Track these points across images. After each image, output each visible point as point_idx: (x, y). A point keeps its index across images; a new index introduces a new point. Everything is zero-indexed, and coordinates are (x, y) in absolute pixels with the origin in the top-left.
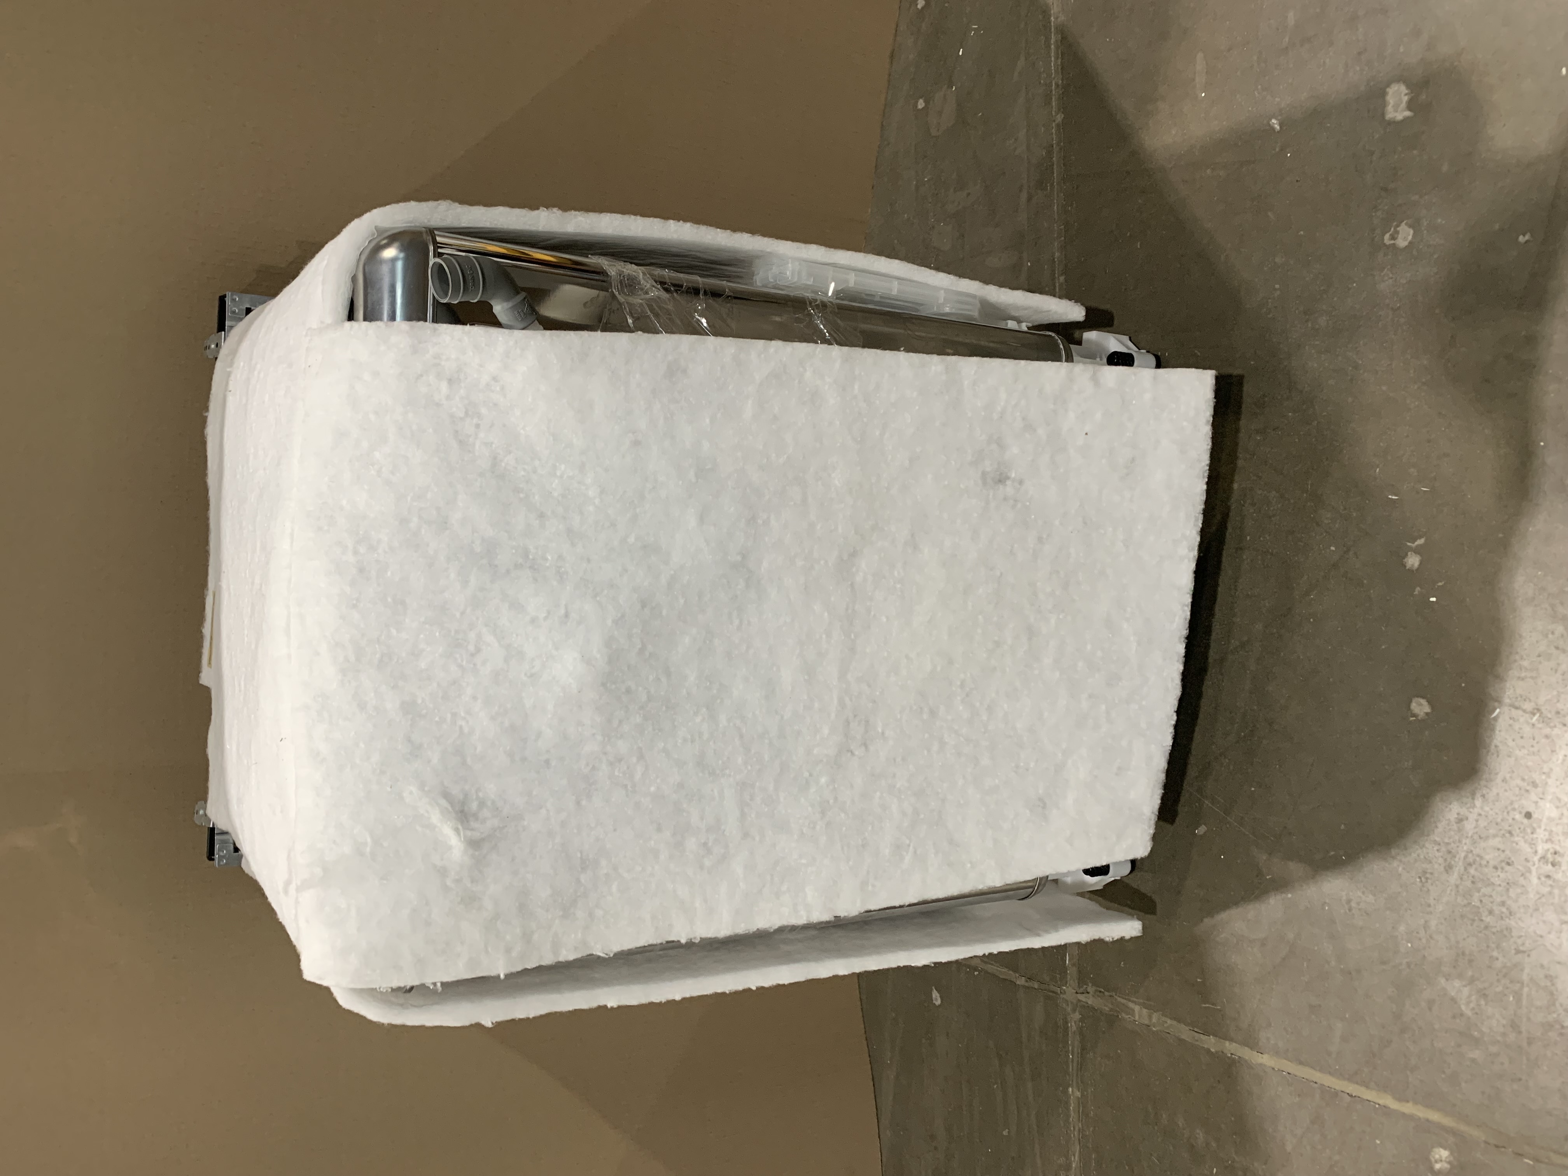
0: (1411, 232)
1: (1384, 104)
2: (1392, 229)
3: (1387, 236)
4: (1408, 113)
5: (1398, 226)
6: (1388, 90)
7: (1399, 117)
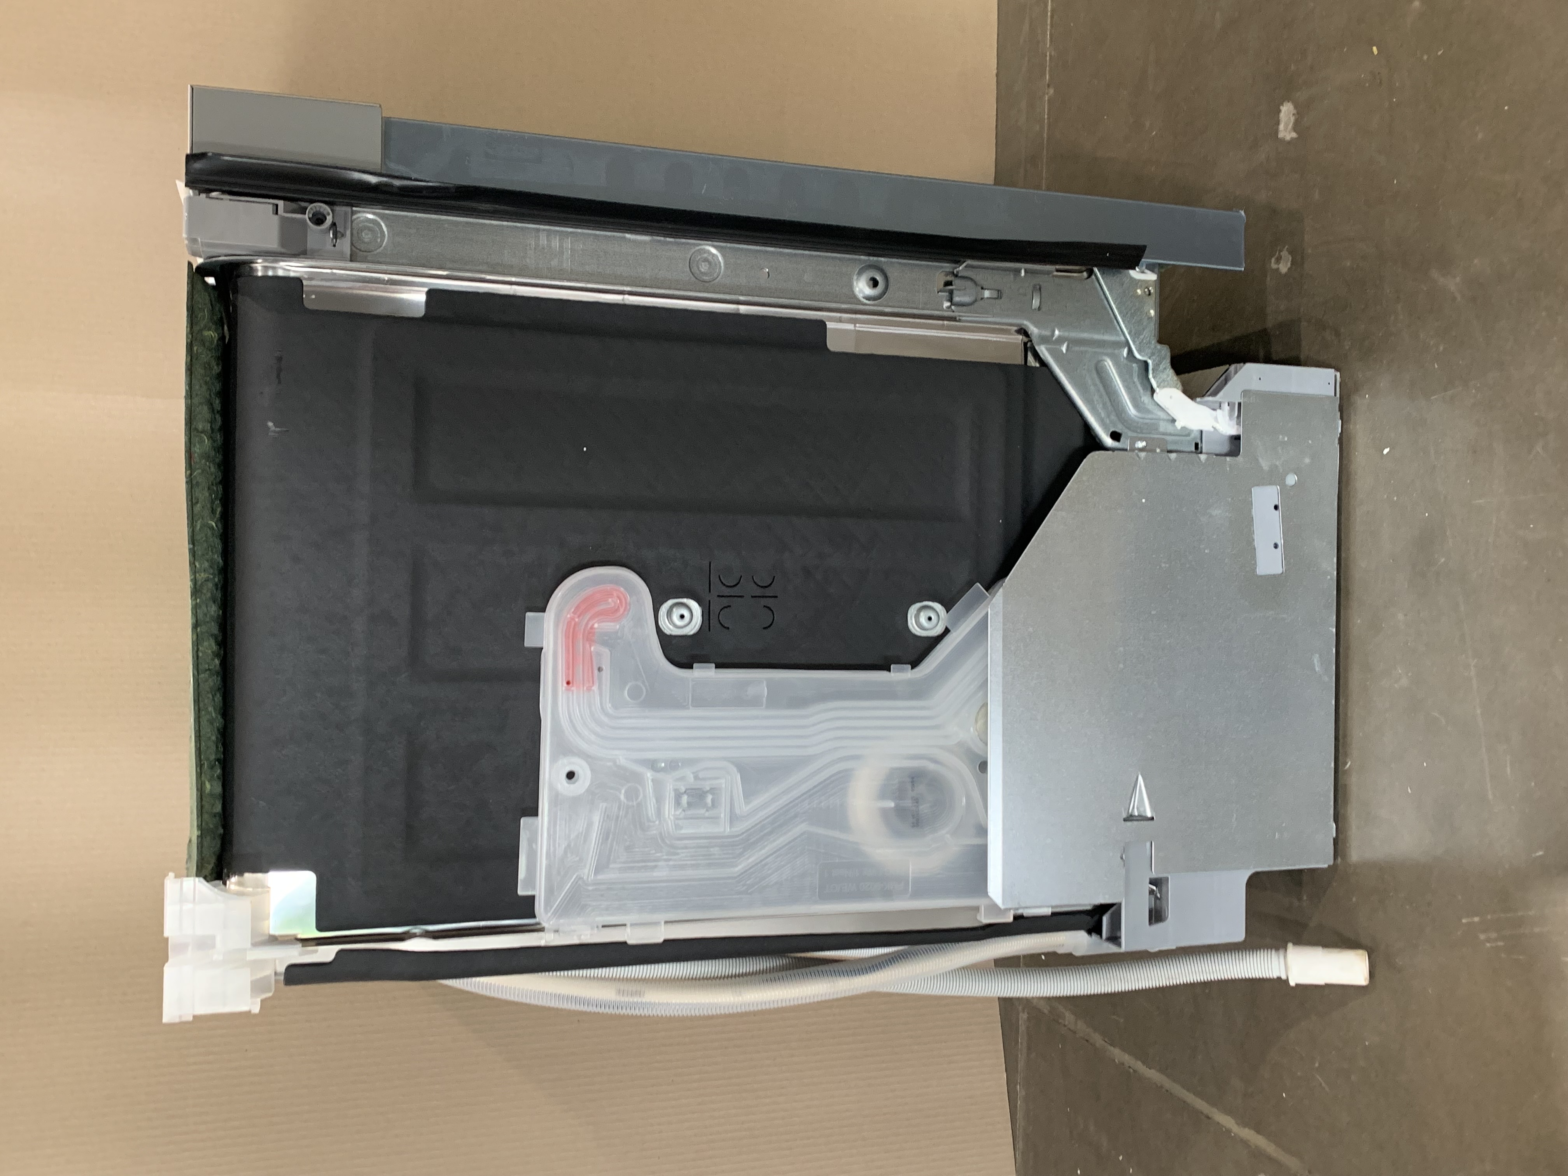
0: (1290, 258)
1: (1278, 123)
2: (1277, 254)
3: (1273, 260)
4: (1294, 135)
5: (1281, 251)
6: (1281, 107)
7: (1288, 138)
